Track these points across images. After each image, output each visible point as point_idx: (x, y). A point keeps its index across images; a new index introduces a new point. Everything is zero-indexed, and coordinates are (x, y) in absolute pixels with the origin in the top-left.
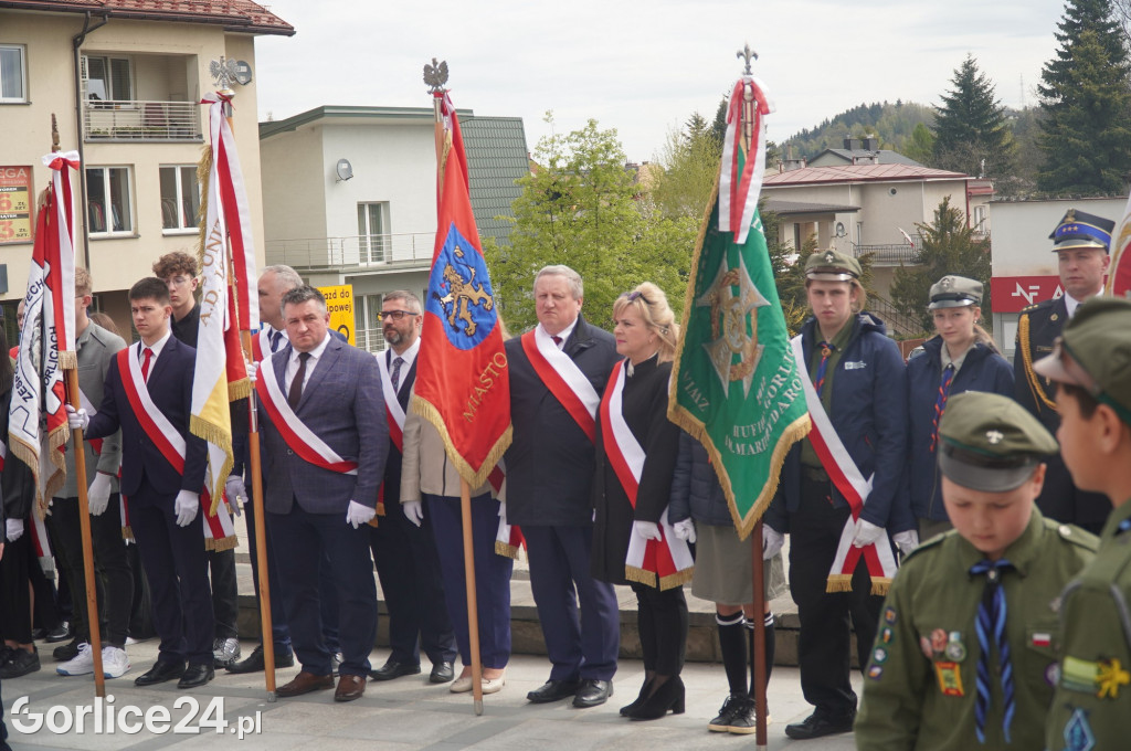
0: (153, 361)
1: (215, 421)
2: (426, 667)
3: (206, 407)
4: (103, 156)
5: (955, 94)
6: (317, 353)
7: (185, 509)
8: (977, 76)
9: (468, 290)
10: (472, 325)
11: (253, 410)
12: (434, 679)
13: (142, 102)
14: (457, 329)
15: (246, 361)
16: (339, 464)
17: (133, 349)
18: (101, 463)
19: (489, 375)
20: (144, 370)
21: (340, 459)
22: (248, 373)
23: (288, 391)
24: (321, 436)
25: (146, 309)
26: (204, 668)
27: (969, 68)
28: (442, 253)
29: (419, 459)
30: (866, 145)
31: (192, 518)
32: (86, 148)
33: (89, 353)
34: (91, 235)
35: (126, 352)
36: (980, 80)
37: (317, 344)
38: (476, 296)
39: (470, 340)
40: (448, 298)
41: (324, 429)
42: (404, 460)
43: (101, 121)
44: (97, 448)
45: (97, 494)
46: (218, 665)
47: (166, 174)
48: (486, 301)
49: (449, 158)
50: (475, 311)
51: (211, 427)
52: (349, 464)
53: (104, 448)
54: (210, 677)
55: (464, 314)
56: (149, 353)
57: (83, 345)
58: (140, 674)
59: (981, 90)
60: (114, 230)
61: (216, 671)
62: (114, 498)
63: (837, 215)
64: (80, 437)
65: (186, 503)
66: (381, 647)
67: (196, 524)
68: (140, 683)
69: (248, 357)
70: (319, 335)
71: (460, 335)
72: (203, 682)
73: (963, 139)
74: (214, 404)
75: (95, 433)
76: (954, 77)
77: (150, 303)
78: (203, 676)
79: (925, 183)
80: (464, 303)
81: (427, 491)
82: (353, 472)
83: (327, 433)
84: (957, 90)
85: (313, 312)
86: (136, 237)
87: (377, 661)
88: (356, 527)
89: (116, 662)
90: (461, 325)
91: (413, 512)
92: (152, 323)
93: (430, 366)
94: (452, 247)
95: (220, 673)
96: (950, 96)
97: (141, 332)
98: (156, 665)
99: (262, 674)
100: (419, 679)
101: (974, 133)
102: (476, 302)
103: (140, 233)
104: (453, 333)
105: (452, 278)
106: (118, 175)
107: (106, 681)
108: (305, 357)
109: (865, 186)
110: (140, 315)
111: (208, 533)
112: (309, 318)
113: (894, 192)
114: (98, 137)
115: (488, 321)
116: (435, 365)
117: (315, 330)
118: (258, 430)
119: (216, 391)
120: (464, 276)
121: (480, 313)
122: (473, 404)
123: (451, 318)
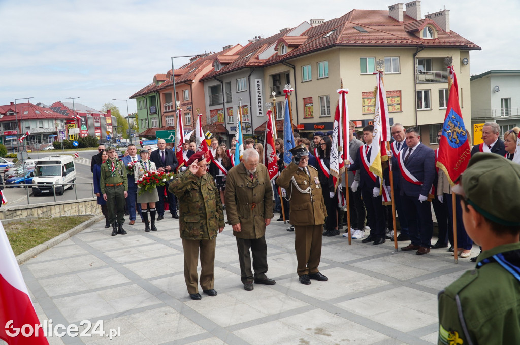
0: (369, 149)
1: (376, 168)
2: (449, 245)
3: (373, 163)
4: (422, 87)
6: (414, 148)
7: (376, 193)
9: (457, 129)
10: (458, 140)
11: (390, 165)
12: (450, 250)
13: (434, 71)
14: (452, 141)
15: (387, 150)
16: (417, 182)
17: (364, 145)
18: (356, 177)
19: (464, 156)
20: (366, 152)
21: (417, 180)
22: (387, 153)
23: (404, 159)
24: (412, 173)
25: (367, 134)
26: (382, 239)
28: (448, 117)
29: (443, 182)
31: (378, 195)
32: (417, 85)
33: (353, 146)
34: (418, 109)
35: (362, 146)
37: (414, 145)
38: (459, 131)
39: (457, 145)
40: (450, 131)
41: (413, 171)
42: (438, 183)
43: (422, 77)
44: (354, 173)
45: (355, 186)
46: (388, 238)
47: (441, 92)
48: (463, 133)
49: (452, 87)
50: (459, 136)
51: (375, 170)
52: (420, 182)
53: (356, 174)
54: (384, 241)
55: (455, 136)
56: (368, 147)
57: (351, 144)
58: (364, 239)
60: (425, 108)
61: (386, 240)
62: (359, 188)
64: (347, 170)
65: (376, 191)
66: (435, 236)
67: (380, 197)
68: (364, 241)
69: (388, 149)
70: (414, 143)
71: (453, 143)
72: (381, 243)
74: (376, 162)
75: (353, 169)
77: (368, 132)
78: (381, 241)
80: (455, 133)
81: (445, 192)
82: (422, 185)
83: (414, 173)
85: (413, 136)
86: (431, 110)
87: (434, 242)
88: (422, 202)
89: (358, 235)
90: (454, 140)
91: (440, 198)
92: (368, 138)
93: (443, 152)
94: (451, 115)
95: (388, 241)
97: (366, 141)
98: (369, 237)
99: (394, 242)
100: (446, 249)
102: (459, 133)
103: (432, 108)
104: (451, 142)
105: (451, 125)
106: (426, 93)
107: (352, 240)
108: (411, 149)
110: (365, 136)
111: (383, 200)
112: (411, 138)
114: (421, 82)
115: (464, 139)
116: (444, 152)
117: (413, 141)
118: (392, 170)
119: (376, 159)
120: (455, 125)
121: (461, 137)
122: (458, 165)
123: (450, 138)
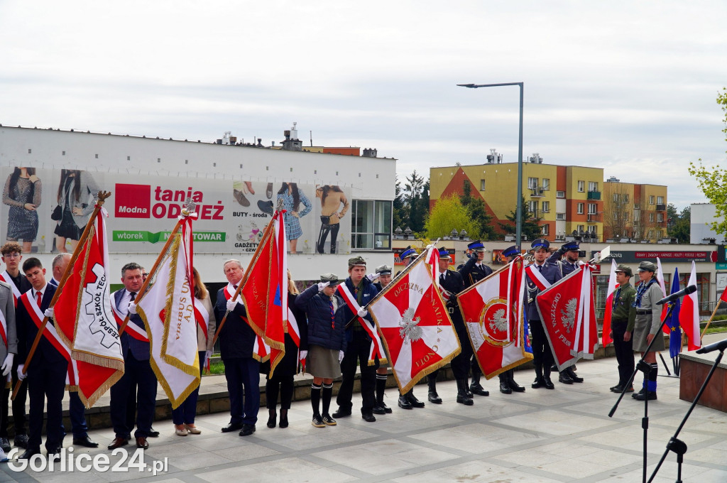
92: (40, 279)
110: (34, 276)
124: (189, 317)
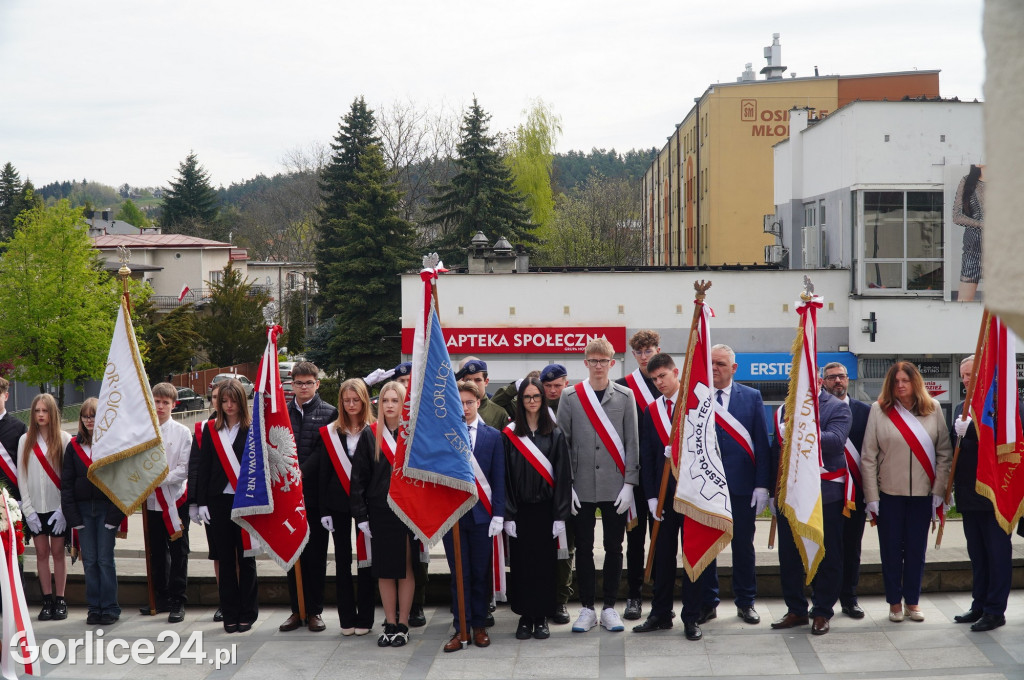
5: (180, 180)
8: (197, 168)
27: (191, 161)
30: (105, 216)
36: (199, 170)
59: (199, 178)
63: (146, 273)
73: (184, 214)
76: (179, 167)
79: (204, 250)
84: (182, 177)
96: (177, 182)
101: (194, 210)
109: (156, 251)
110: (659, 381)
113: (178, 256)
124: (809, 451)
